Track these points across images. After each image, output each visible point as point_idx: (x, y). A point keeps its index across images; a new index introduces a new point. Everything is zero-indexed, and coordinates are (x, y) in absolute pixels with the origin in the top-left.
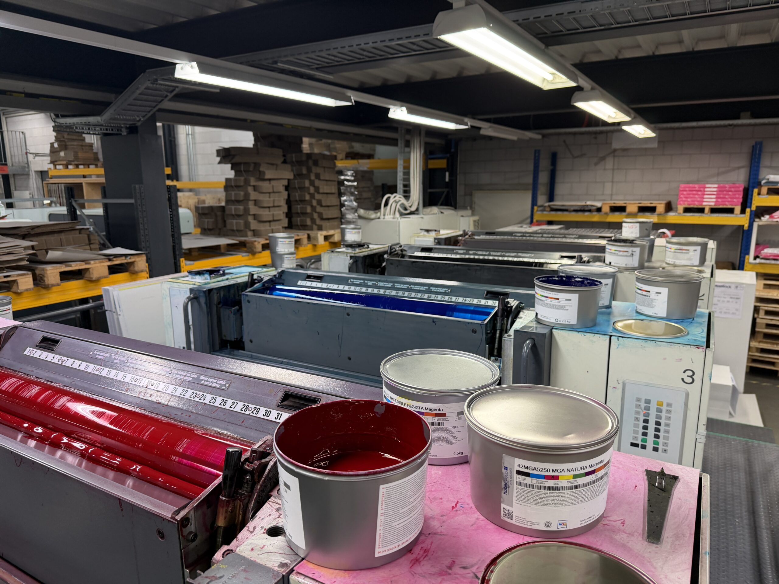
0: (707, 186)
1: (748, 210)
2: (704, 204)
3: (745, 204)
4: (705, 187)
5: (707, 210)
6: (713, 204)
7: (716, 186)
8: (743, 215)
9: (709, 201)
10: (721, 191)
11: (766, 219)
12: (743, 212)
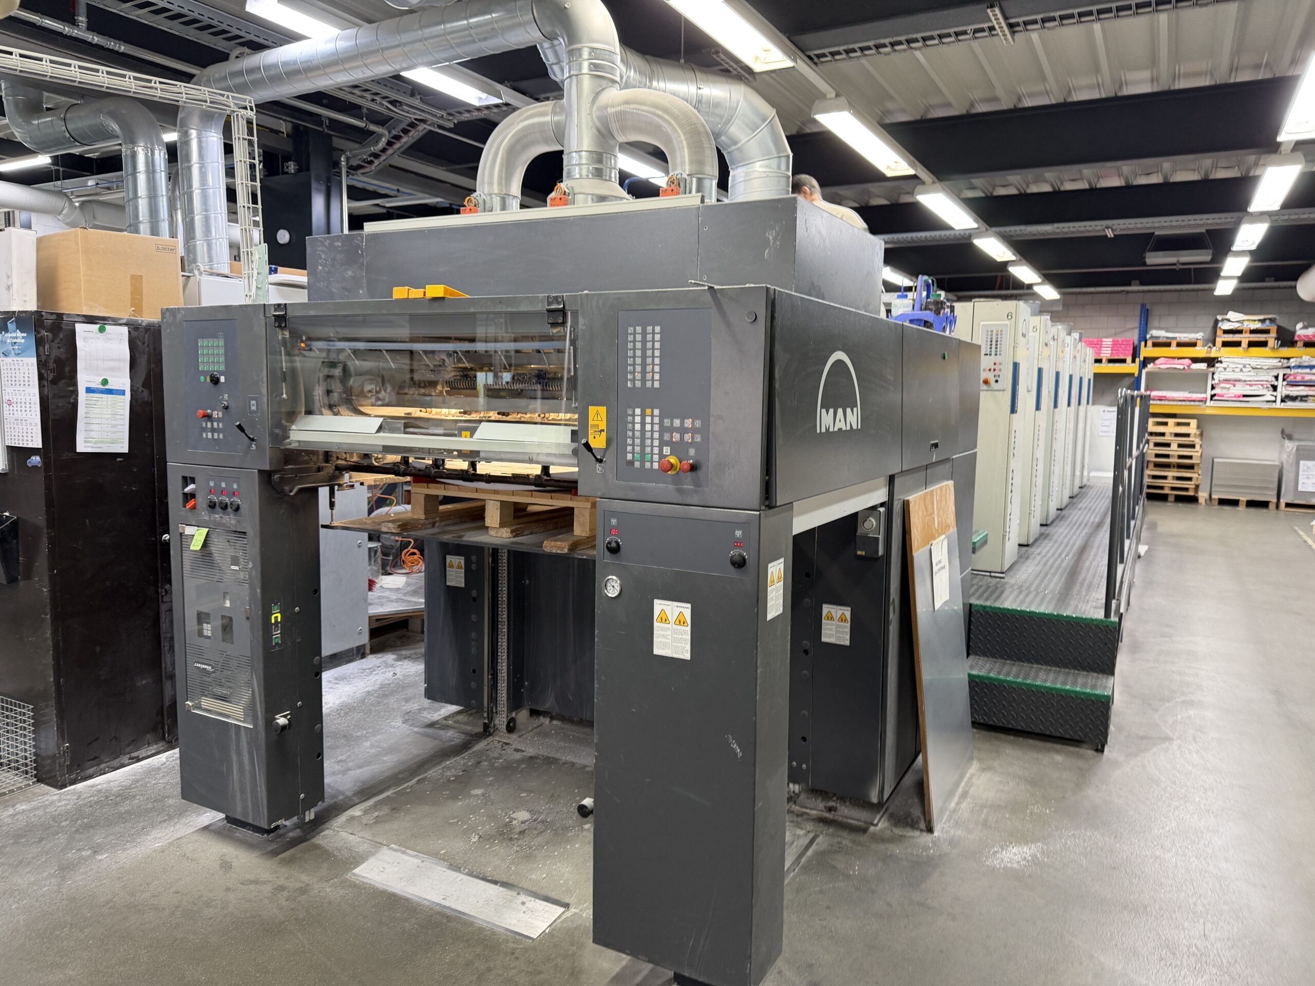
0: (1104, 340)
1: (1137, 360)
2: (1102, 355)
3: (1135, 354)
4: (1102, 341)
5: (1104, 361)
6: (1109, 355)
7: (1111, 340)
8: (1133, 365)
9: (1106, 353)
10: (1115, 345)
11: (1150, 367)
12: (1133, 361)
